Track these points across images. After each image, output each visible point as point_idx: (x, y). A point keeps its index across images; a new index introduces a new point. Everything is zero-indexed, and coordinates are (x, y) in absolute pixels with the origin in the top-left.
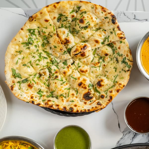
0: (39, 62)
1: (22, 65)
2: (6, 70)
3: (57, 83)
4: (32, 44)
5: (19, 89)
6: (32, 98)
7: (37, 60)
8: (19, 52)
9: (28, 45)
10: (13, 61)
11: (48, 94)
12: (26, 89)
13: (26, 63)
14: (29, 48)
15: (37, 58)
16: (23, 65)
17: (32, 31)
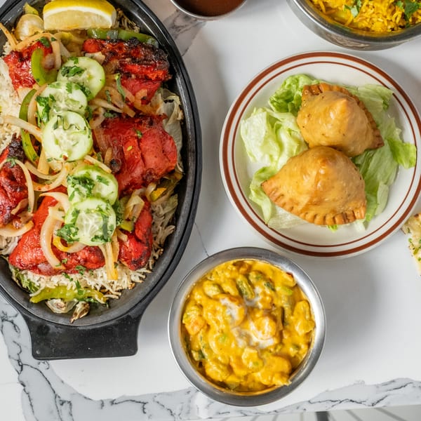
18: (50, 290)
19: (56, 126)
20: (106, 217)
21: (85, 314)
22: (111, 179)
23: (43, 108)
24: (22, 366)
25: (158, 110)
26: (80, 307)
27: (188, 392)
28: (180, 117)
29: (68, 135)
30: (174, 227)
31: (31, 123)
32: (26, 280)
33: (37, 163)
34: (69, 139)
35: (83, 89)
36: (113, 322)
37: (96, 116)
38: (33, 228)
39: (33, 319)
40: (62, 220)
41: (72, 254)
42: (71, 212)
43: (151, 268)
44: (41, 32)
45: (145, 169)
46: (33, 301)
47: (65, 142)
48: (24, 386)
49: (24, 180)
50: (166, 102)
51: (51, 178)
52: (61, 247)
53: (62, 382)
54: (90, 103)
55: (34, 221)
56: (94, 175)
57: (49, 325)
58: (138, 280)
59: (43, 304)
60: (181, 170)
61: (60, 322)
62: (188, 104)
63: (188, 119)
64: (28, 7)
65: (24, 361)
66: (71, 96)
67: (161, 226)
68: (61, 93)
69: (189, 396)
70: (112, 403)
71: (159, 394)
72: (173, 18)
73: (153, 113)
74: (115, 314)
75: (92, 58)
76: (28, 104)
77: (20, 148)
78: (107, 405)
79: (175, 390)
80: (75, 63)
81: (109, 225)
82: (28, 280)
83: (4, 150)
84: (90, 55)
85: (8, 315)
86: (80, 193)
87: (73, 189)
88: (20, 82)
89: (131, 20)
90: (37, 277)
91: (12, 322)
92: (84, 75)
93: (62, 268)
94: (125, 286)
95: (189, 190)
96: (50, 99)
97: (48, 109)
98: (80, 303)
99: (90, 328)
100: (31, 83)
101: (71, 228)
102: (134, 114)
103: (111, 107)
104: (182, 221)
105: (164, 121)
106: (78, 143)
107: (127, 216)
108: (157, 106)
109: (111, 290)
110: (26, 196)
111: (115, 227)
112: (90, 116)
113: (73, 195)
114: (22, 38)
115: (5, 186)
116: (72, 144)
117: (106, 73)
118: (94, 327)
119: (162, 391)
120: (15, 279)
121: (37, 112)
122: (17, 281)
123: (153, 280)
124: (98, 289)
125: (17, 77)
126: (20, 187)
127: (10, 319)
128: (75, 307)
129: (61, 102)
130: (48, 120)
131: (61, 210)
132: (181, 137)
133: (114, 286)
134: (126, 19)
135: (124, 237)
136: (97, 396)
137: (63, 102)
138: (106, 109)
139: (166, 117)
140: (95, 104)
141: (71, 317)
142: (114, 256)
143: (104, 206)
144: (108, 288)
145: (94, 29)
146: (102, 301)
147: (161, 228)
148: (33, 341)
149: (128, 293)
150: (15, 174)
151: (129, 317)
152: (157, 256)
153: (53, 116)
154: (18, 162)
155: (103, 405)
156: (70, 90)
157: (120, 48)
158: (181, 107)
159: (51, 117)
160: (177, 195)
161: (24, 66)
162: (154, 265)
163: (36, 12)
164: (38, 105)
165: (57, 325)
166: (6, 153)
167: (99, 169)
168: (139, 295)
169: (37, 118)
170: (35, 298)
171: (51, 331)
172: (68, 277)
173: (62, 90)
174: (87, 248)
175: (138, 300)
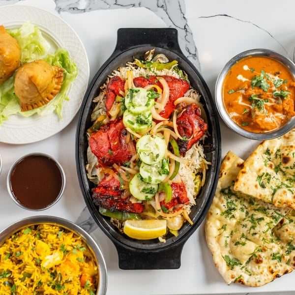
0: (254, 229)
1: (233, 245)
2: (216, 263)
3: (288, 229)
4: (234, 209)
5: (250, 275)
6: (272, 272)
7: (251, 228)
8: (223, 228)
9: (231, 213)
10: (220, 244)
11: (286, 249)
12: (257, 267)
13: (238, 239)
14: (233, 216)
15: (250, 225)
16: (236, 245)
17: (227, 191)
18: (167, 68)
19: (157, 156)
20: (131, 102)
21: (147, 53)
22: (126, 124)
23: (165, 168)
24: (185, 28)
25: (101, 170)
26: (150, 58)
27: (90, 9)
28: (88, 166)
29: (150, 150)
30: (94, 101)
31: (173, 160)
32: (180, 74)
33: (170, 138)
34: (150, 148)
35: (142, 178)
36: (131, 48)
37: (135, 161)
38: (174, 101)
39: (176, 51)
40: (156, 103)
41: (151, 84)
42: (150, 106)
43: (108, 78)
44: (168, 218)
45: (108, 132)
46: (176, 61)
47: (153, 146)
48: (184, 17)
49: (179, 129)
50: (96, 176)
51: (163, 129)
52: (158, 88)
53: (162, 18)
54: (138, 171)
55: (174, 105)
56: (136, 126)
57: (168, 48)
58: (116, 71)
59: (171, 60)
60: (88, 133)
61: (161, 49)
62: (83, 174)
63: (83, 164)
64: (176, 234)
65: (184, 31)
66: (149, 174)
67: (101, 103)
68: (155, 176)
69: (90, 7)
70: (134, 5)
71: (107, 9)
72: (91, 230)
73: (104, 169)
74: (130, 53)
75: (138, 200)
76: (174, 171)
77: (180, 147)
78: (137, 4)
79: (98, 11)
80: (147, 196)
81: (129, 99)
82: (179, 74)
83: (190, 148)
84: (138, 202)
85: (192, 58)
86: (145, 117)
87: (149, 119)
88: (180, 187)
89: (115, 226)
90: (173, 76)
91: (190, 53)
92: (142, 188)
93: (158, 78)
94: (124, 68)
95: (84, 122)
96: (161, 173)
97: (163, 167)
98: (150, 60)
99: (144, 45)
100: (173, 185)
101: (150, 97)
102: (113, 166)
103: (127, 169)
104: (89, 104)
105: (97, 164)
106: (145, 145)
107: (119, 104)
108: (101, 172)
109: (132, 67)
110: (177, 119)
111: (126, 97)
112: (138, 162)
113: (149, 116)
114: (180, 216)
115: (189, 124)
116: (148, 145)
117: (129, 190)
118: (142, 45)
119: (105, 10)
120: (186, 75)
121: (169, 166)
122: (185, 73)
123: (107, 71)
124: (139, 68)
125: (182, 190)
126: (180, 124)
127: (191, 55)
128: (153, 58)
129: (155, 171)
130: (163, 160)
131: (157, 109)
132: (88, 154)
133: (130, 68)
134: (118, 227)
135: (121, 92)
136: (143, 9)
137: (153, 171)
138: (129, 167)
139: (96, 167)
140: (135, 170)
141: (155, 52)
142: (127, 82)
143: (131, 109)
144: (133, 68)
145: (136, 220)
146: (137, 60)
147: (101, 101)
148: (176, 39)
149: (122, 65)
150: (183, 132)
151: (121, 50)
152: (104, 85)
153: (159, 162)
154: (181, 138)
155: (140, 4)
156: (150, 178)
157: (121, 206)
158: (87, 172)
159: (161, 162)
160: (92, 121)
161: (177, 195)
162: (107, 80)
163: (171, 231)
164: (168, 170)
165: (163, 47)
166: (190, 146)
167: (133, 129)
168: (115, 63)
169: (170, 162)
170: (175, 63)
171: (166, 44)
172: (155, 73)
173: (154, 179)
174: (143, 87)
175: (116, 60)
